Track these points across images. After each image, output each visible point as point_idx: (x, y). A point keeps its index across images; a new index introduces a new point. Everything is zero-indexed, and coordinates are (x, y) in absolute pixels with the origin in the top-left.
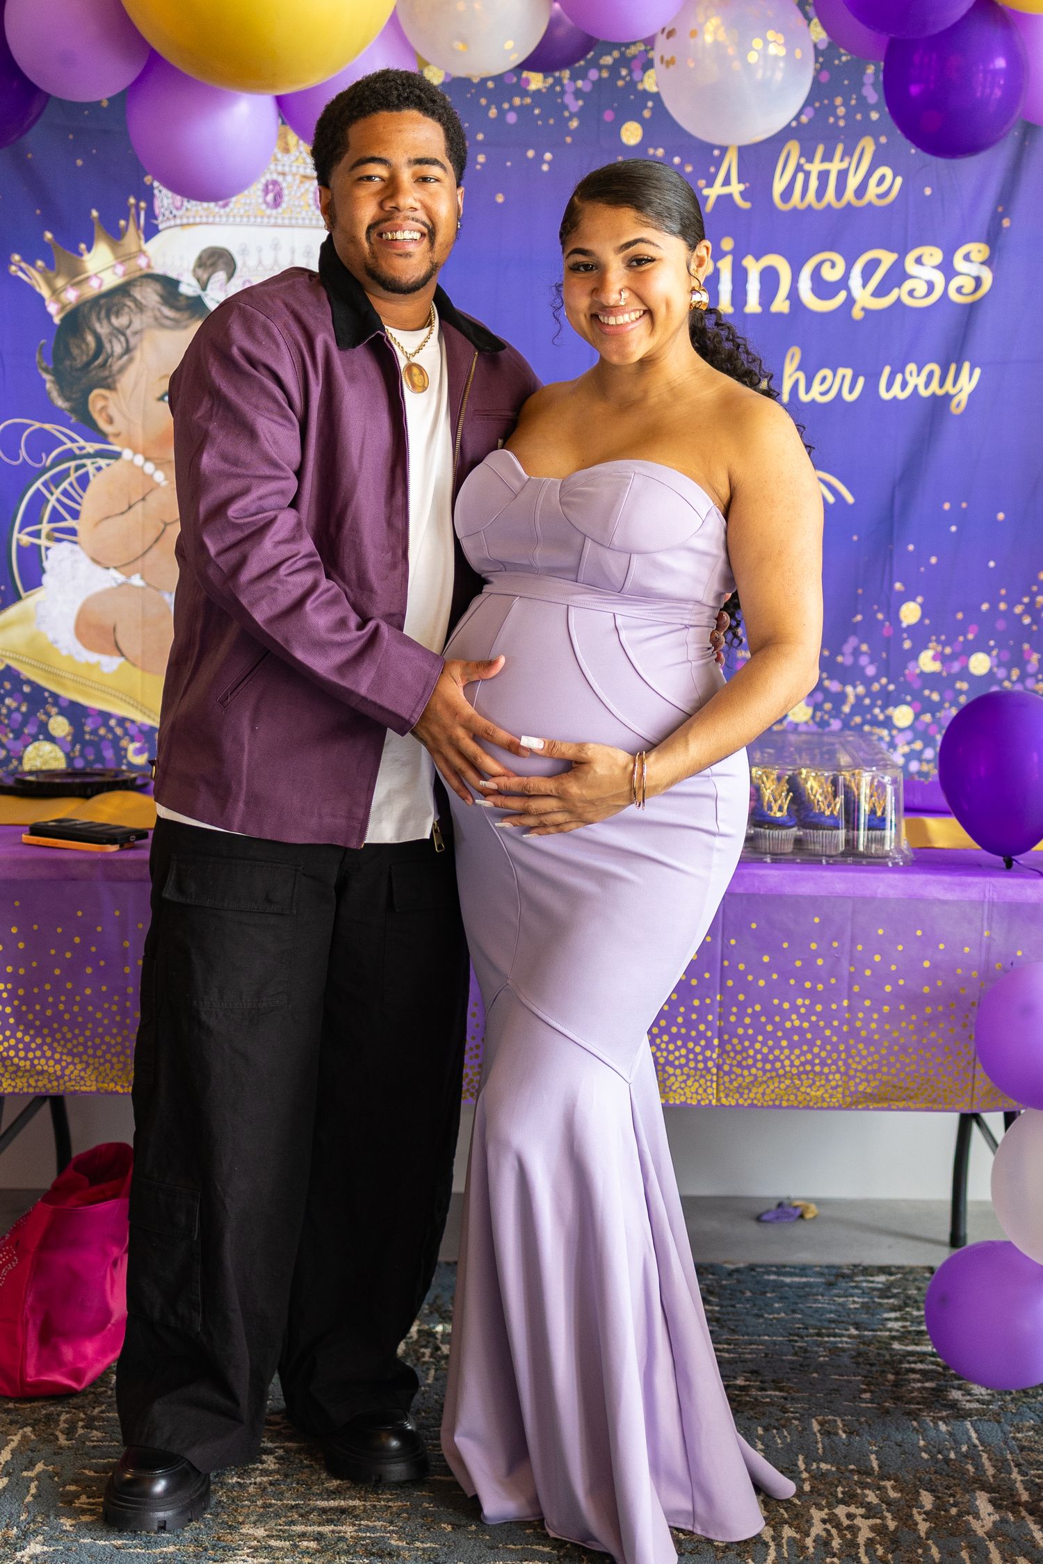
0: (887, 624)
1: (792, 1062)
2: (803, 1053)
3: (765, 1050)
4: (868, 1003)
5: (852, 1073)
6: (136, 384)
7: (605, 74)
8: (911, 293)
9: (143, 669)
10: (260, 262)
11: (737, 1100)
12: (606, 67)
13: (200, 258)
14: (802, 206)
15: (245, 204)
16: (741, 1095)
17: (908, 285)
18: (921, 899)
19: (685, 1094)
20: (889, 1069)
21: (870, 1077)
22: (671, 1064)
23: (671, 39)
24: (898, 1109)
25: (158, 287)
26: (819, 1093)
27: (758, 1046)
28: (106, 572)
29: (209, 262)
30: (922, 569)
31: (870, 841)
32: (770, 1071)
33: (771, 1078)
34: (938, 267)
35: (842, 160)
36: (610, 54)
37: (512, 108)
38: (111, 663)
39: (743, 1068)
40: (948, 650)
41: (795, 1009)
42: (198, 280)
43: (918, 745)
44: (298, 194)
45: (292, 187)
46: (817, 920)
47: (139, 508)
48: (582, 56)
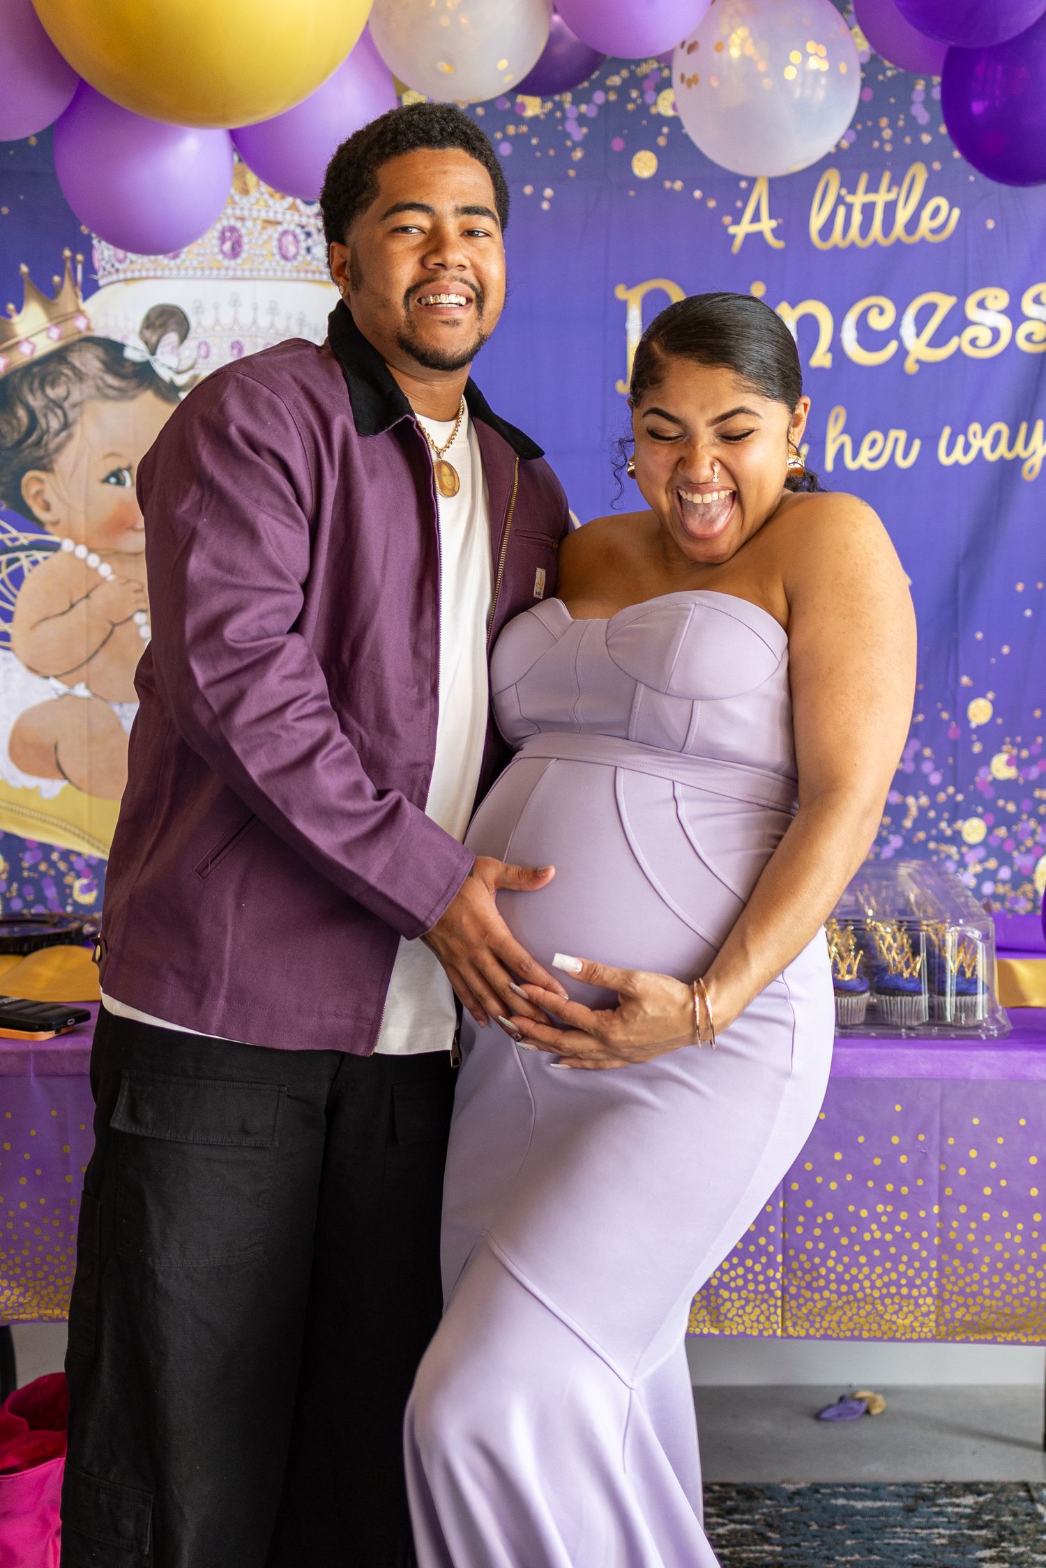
0: (953, 724)
1: (873, 1282)
2: (886, 1272)
3: (840, 1268)
4: (963, 1209)
5: (946, 1295)
6: (76, 465)
7: (613, 97)
8: (973, 342)
9: (90, 793)
10: (217, 321)
11: (807, 1330)
12: (614, 88)
13: (148, 318)
14: (843, 244)
15: (198, 254)
16: (812, 1324)
17: (970, 333)
18: (1024, 1079)
19: (743, 1322)
20: (992, 1291)
21: (970, 1301)
22: (726, 1286)
23: (693, 54)
24: (1006, 1342)
25: (100, 352)
26: (907, 1322)
27: (831, 1263)
28: (44, 682)
29: (158, 323)
30: (993, 661)
31: (959, 1008)
32: (846, 1294)
33: (848, 1302)
34: (1004, 312)
35: (889, 190)
36: (618, 73)
37: (506, 138)
38: (52, 788)
39: (813, 1290)
40: (1025, 754)
41: (875, 1217)
42: (146, 343)
43: (992, 864)
44: (260, 242)
45: (252, 234)
46: (898, 1108)
47: (82, 606)
48: (586, 76)
